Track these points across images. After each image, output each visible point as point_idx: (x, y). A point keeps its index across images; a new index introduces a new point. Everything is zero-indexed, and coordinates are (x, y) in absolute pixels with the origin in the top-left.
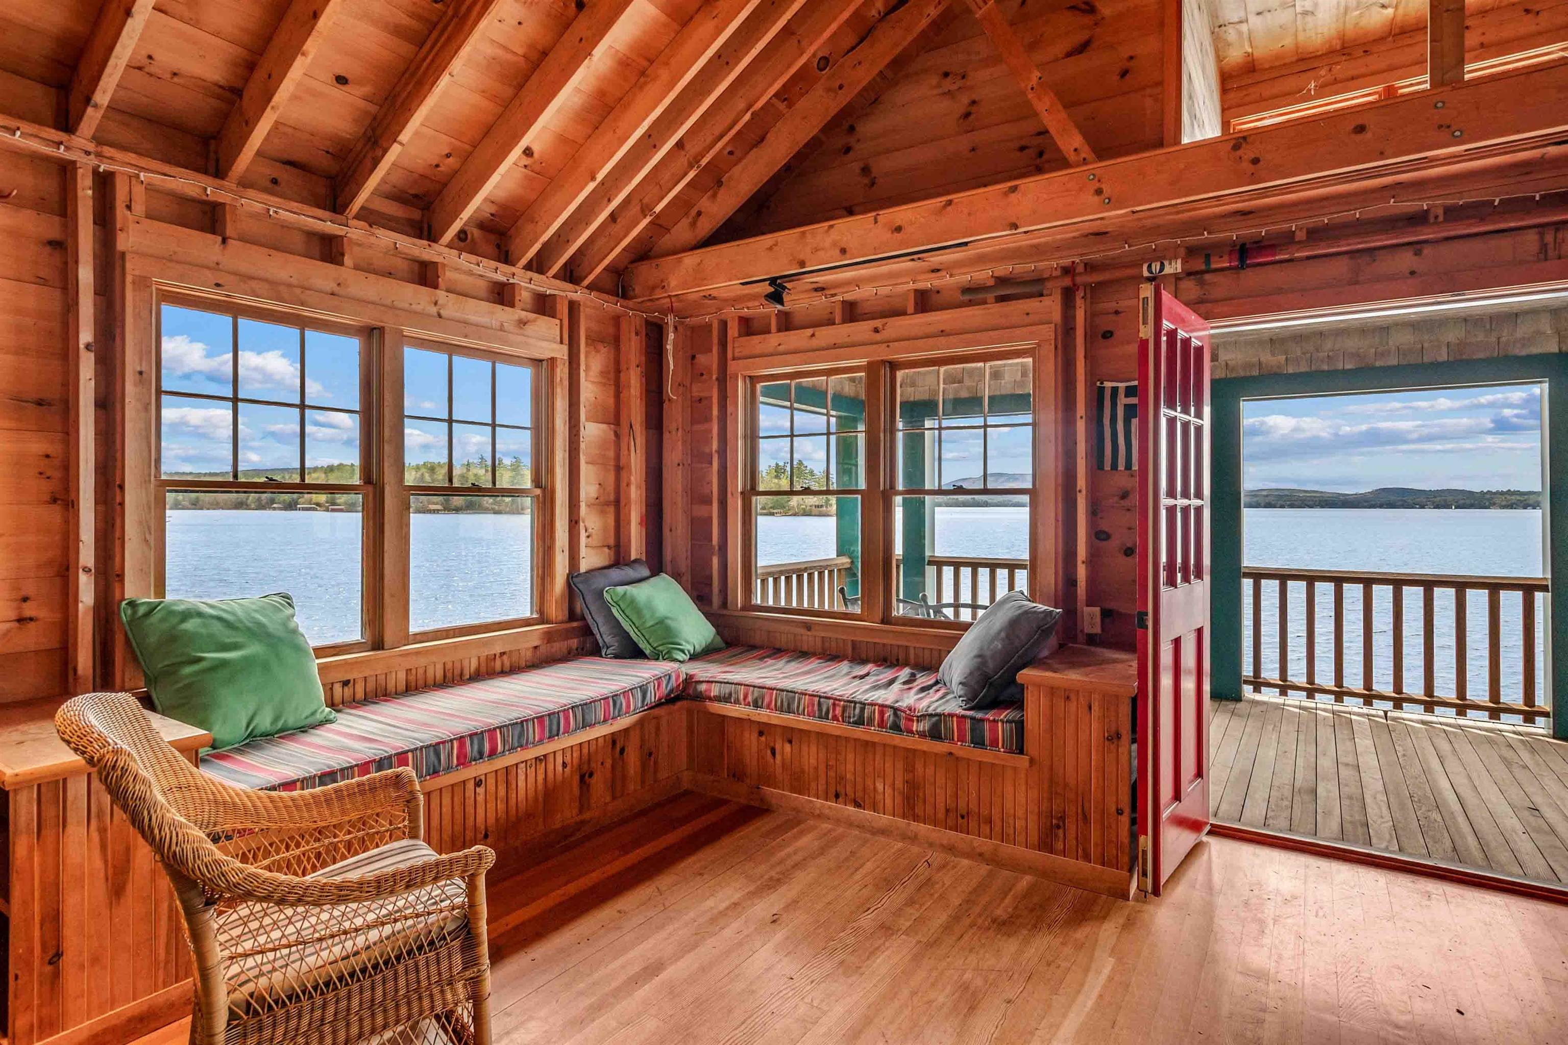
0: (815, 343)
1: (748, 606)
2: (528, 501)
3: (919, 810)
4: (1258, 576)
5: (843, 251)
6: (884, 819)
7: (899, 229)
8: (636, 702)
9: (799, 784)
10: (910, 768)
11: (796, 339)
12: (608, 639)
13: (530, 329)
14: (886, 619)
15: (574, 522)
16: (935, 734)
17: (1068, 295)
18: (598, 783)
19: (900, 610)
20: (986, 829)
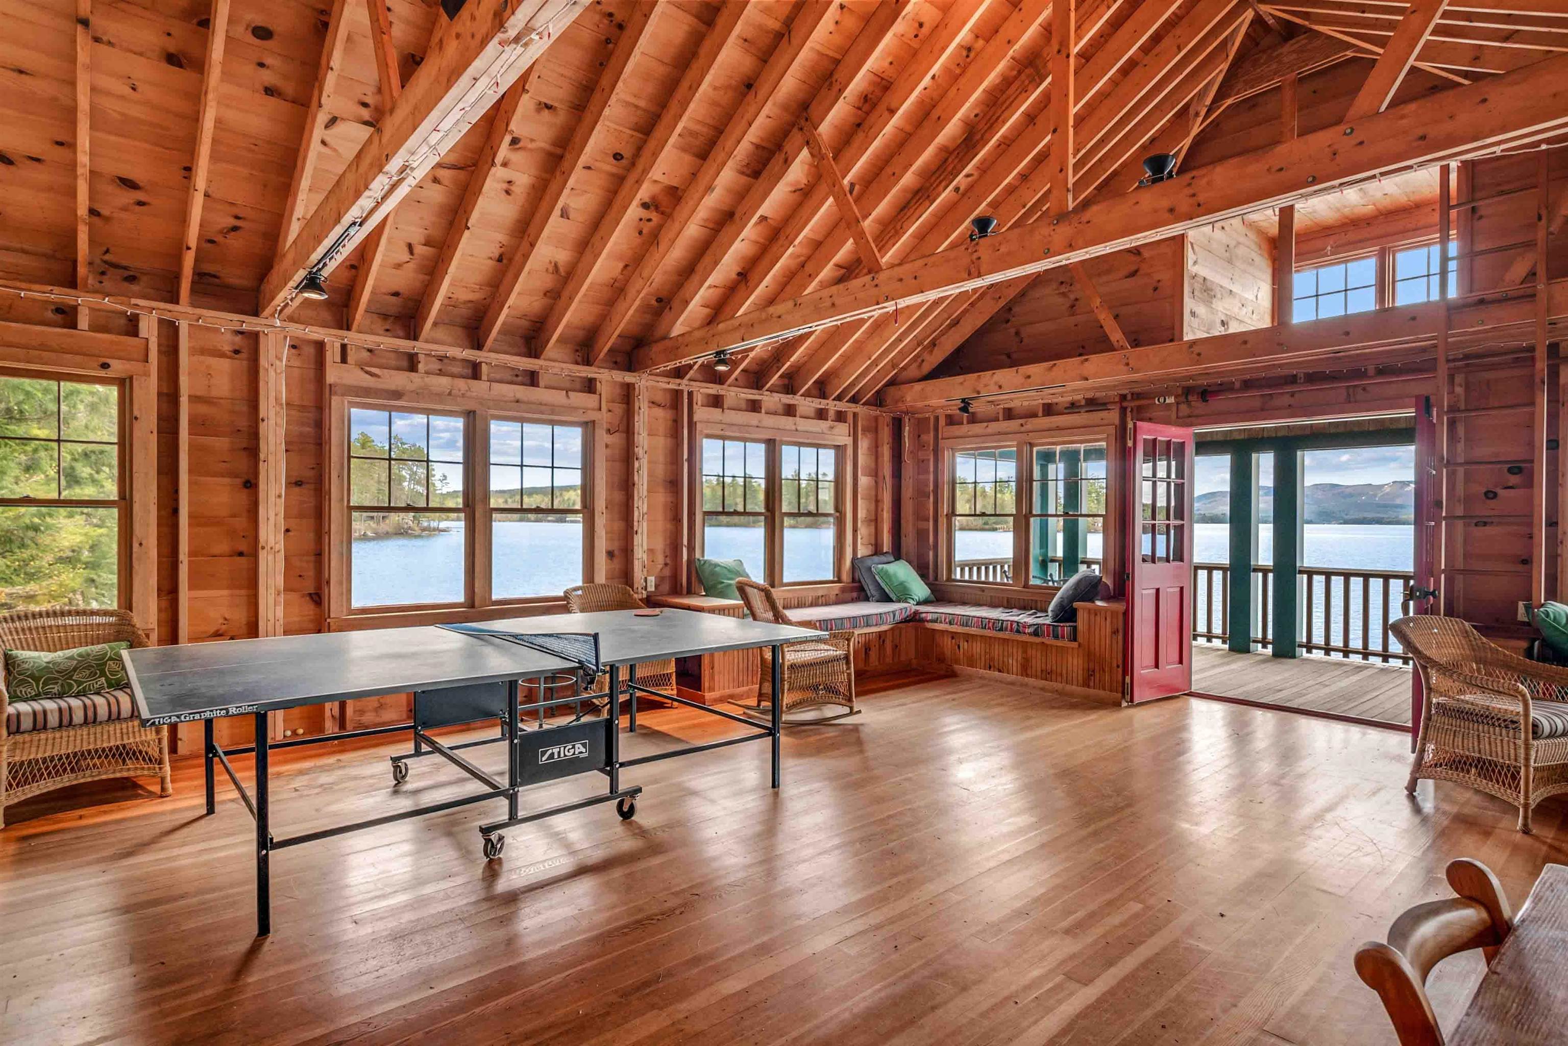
0: (989, 430)
1: (949, 579)
2: (831, 520)
3: (1029, 672)
4: (1310, 573)
5: (1000, 387)
6: (1012, 678)
7: (1029, 377)
8: (890, 619)
9: (971, 663)
10: (1025, 652)
11: (977, 428)
12: (874, 593)
13: (836, 431)
14: (1026, 586)
15: (855, 530)
16: (1036, 634)
17: (1123, 410)
18: (873, 655)
19: (1033, 582)
20: (1059, 679)
